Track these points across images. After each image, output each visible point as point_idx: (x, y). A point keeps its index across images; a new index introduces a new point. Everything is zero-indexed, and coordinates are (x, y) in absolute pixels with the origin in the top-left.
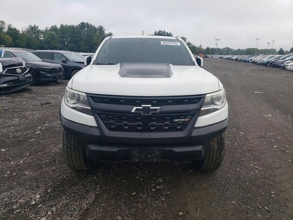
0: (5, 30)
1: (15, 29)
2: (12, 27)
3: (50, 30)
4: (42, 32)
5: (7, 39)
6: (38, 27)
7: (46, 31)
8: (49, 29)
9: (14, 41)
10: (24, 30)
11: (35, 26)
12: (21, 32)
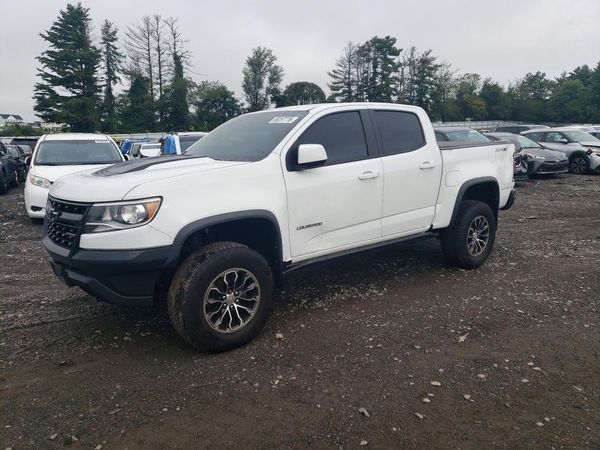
0: (478, 91)
1: (496, 86)
2: (490, 83)
3: (572, 77)
4: (550, 85)
5: (478, 106)
6: (544, 75)
7: (560, 81)
8: (568, 75)
9: (489, 109)
10: (514, 84)
11: (538, 73)
12: (506, 90)
